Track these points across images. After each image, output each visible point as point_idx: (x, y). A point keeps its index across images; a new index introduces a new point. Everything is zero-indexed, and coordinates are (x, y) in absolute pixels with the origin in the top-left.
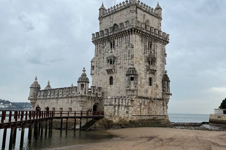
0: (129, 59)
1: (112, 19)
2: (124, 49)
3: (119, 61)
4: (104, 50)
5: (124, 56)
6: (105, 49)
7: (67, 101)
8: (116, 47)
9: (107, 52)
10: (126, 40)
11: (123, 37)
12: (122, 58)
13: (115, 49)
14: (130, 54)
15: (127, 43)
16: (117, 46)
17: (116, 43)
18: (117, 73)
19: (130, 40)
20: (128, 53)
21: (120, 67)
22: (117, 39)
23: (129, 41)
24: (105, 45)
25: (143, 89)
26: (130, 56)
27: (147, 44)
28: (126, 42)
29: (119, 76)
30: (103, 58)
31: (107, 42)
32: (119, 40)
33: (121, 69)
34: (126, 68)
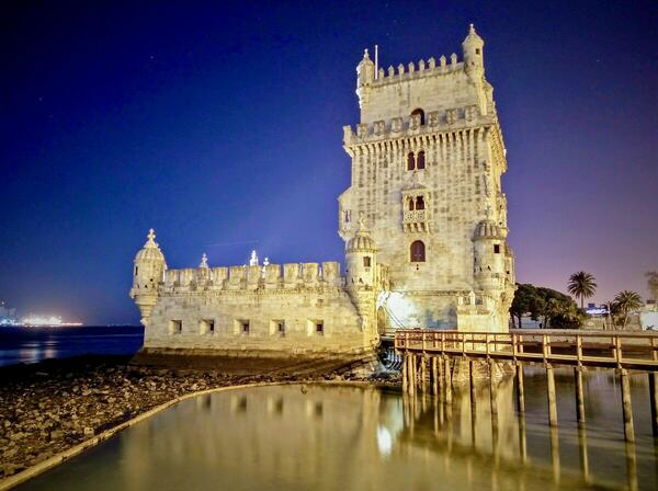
0: (478, 200)
1: (405, 98)
2: (459, 173)
3: (445, 202)
4: (386, 173)
5: (459, 191)
6: (389, 169)
7: (301, 301)
8: (432, 168)
9: (398, 178)
10: (466, 151)
11: (455, 145)
12: (453, 197)
13: (427, 173)
14: (482, 188)
15: (469, 159)
16: (435, 164)
17: (431, 157)
18: (437, 231)
19: (481, 154)
20: (473, 186)
21: (450, 219)
22: (435, 148)
23: (476, 155)
24: (389, 160)
26: (483, 192)
28: (466, 158)
29: (445, 242)
30: (386, 192)
31: (395, 152)
32: (442, 152)
33: (452, 222)
34: (468, 220)
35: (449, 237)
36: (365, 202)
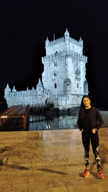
0: (66, 73)
1: (54, 49)
2: (63, 67)
3: (60, 74)
5: (62, 71)
6: (50, 67)
9: (52, 69)
11: (62, 60)
13: (57, 67)
14: (66, 70)
16: (58, 65)
17: (58, 63)
18: (58, 81)
19: (66, 62)
22: (58, 61)
24: (50, 65)
25: (74, 90)
27: (75, 64)
28: (64, 63)
30: (50, 72)
31: (51, 63)
33: (61, 79)
34: (64, 78)
35: (61, 82)
36: (46, 75)
